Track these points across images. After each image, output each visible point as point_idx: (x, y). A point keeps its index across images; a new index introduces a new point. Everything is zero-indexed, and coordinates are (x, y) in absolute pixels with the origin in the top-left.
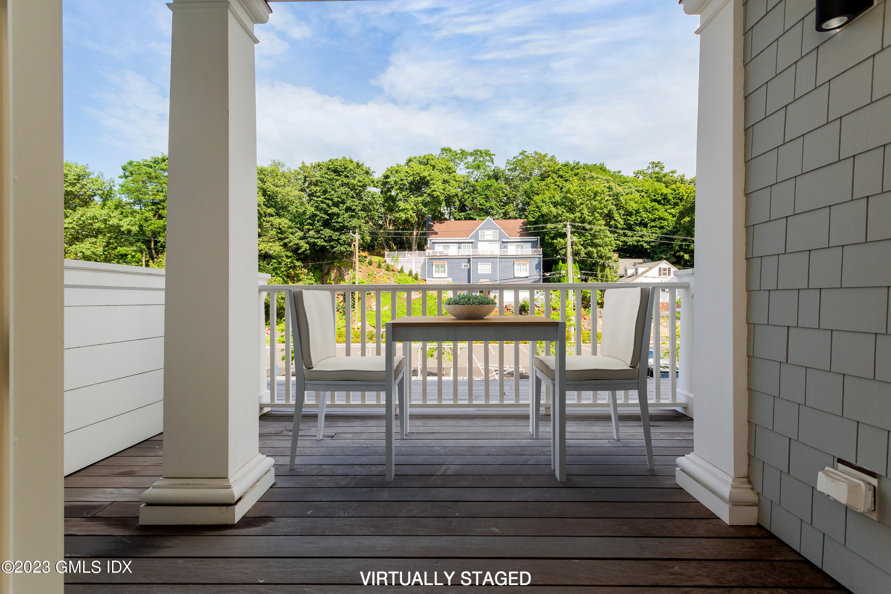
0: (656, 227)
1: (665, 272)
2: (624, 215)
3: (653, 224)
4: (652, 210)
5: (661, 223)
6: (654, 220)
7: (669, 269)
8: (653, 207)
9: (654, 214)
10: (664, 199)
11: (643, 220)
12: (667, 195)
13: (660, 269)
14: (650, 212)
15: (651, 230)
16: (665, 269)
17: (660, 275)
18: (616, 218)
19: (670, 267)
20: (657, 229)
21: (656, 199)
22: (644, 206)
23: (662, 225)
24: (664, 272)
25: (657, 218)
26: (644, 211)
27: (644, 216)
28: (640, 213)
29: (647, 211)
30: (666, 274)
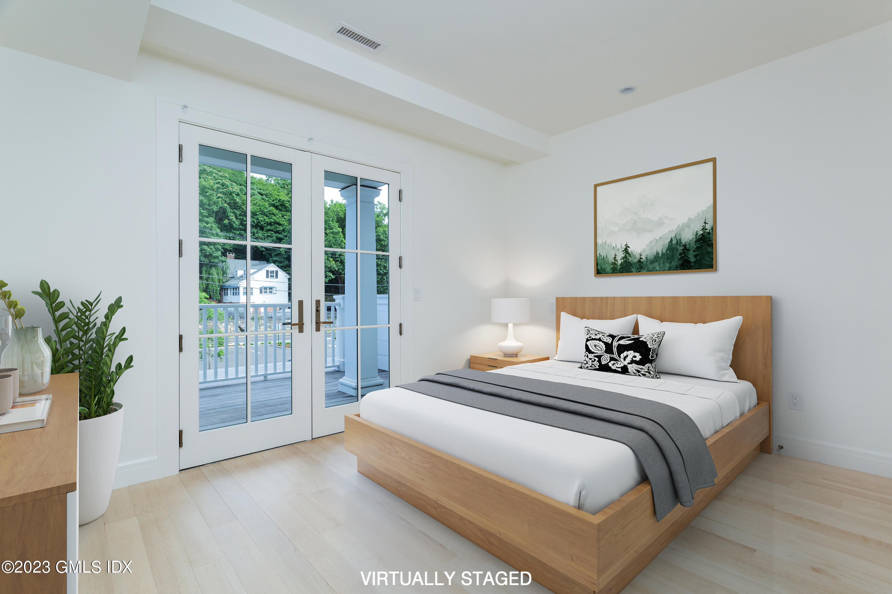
0: (272, 231)
1: (273, 274)
2: (240, 215)
3: (269, 227)
4: (270, 214)
5: (276, 227)
6: (270, 224)
7: (277, 272)
8: (270, 211)
9: (271, 218)
10: (281, 205)
11: (259, 222)
12: (283, 202)
13: (267, 271)
14: (267, 216)
15: (267, 233)
16: (272, 272)
17: (267, 277)
18: (231, 218)
19: (277, 270)
20: (273, 232)
21: (274, 204)
22: (260, 209)
23: (278, 229)
24: (271, 274)
25: (273, 222)
26: (262, 214)
27: (260, 219)
28: (257, 215)
29: (264, 215)
30: (273, 277)
